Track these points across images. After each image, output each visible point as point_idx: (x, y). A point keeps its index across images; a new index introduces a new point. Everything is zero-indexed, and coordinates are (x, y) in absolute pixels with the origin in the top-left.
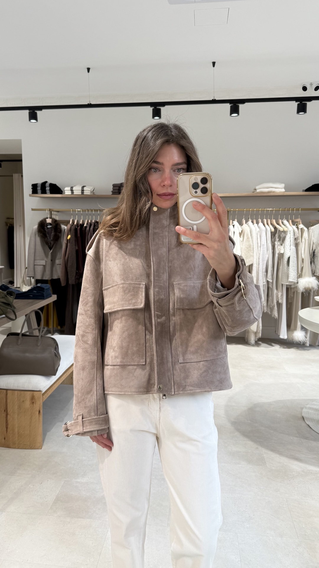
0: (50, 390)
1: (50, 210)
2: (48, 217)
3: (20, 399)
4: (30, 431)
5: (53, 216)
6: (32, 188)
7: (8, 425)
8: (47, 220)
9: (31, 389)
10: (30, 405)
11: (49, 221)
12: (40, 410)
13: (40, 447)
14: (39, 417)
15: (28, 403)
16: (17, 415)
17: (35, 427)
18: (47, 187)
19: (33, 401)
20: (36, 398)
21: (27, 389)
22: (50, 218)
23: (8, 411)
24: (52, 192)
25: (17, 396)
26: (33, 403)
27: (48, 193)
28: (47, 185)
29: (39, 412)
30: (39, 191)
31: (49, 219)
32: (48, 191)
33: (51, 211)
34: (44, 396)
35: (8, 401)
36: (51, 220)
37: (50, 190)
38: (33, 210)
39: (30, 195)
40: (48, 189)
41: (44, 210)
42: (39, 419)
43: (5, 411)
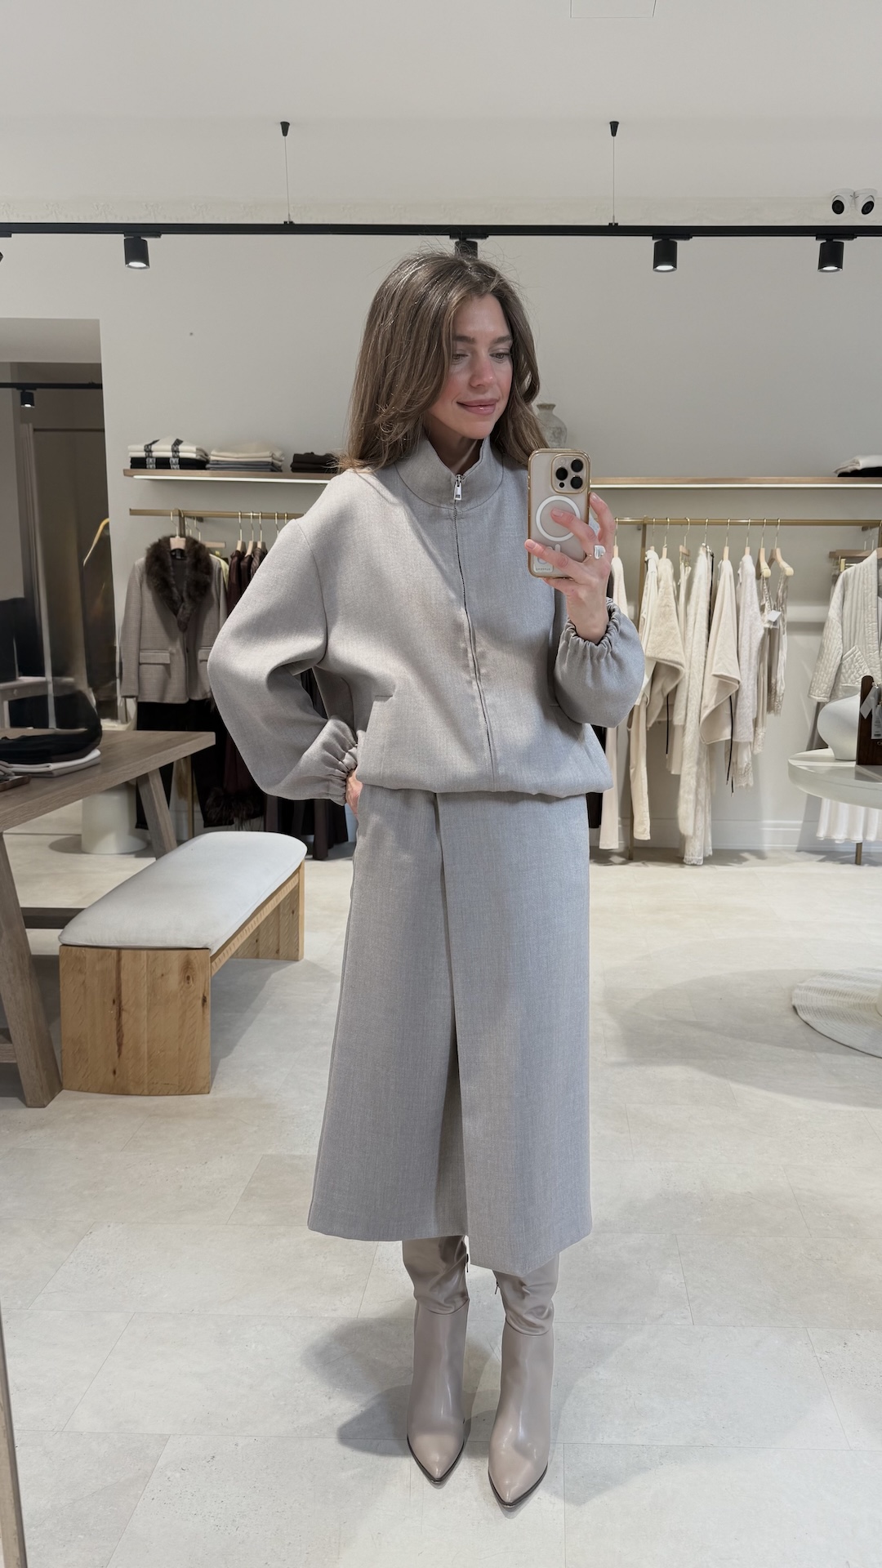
0: (231, 945)
1: (180, 515)
2: (173, 533)
3: (154, 971)
4: (180, 1049)
5: (189, 532)
7: (123, 1036)
8: (172, 540)
9: (184, 945)
10: (180, 983)
11: (177, 543)
12: (205, 995)
13: (204, 1087)
14: (203, 1012)
15: (174, 980)
16: (145, 1012)
17: (194, 1038)
19: (187, 975)
20: (196, 966)
21: (172, 947)
22: (181, 537)
23: (123, 1003)
25: (145, 964)
26: (188, 978)
29: (204, 1000)
31: (178, 537)
33: (182, 517)
34: (213, 964)
35: (123, 976)
36: (184, 539)
38: (133, 512)
39: (126, 473)
41: (164, 514)
42: (204, 1019)
43: (114, 1002)
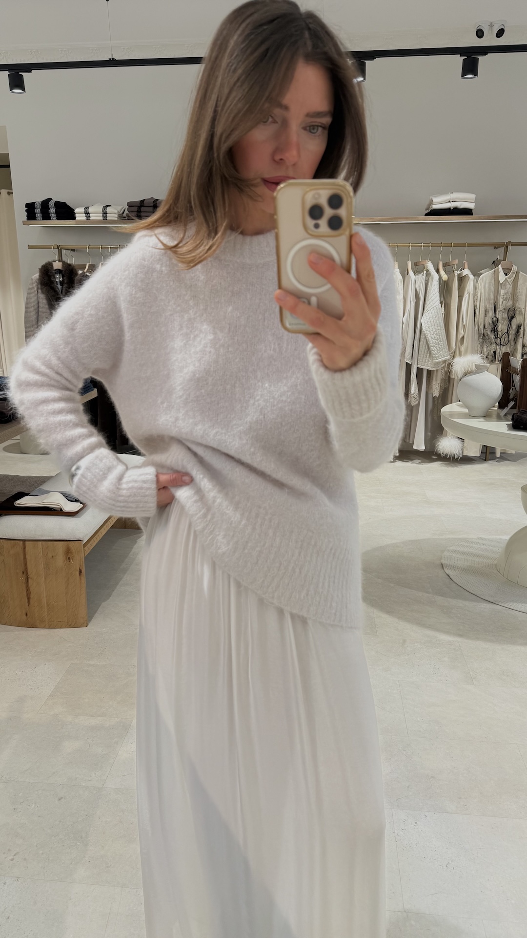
0: (94, 538)
1: (58, 248)
2: (55, 259)
3: (47, 554)
4: (66, 601)
5: (64, 259)
6: (26, 211)
7: (30, 593)
8: (53, 263)
9: (65, 538)
10: (64, 561)
11: (57, 265)
12: (81, 568)
13: (84, 623)
14: (80, 579)
15: (60, 560)
16: (43, 579)
17: (75, 594)
18: (52, 208)
19: (68, 556)
20: (74, 551)
21: (59, 538)
22: (59, 261)
23: (29, 574)
24: (60, 217)
25: (41, 550)
26: (69, 558)
27: (54, 219)
28: (51, 204)
29: (80, 571)
30: (39, 215)
31: (57, 262)
32: (53, 215)
33: (60, 249)
34: (86, 548)
35: (28, 557)
36: (61, 263)
37: (56, 212)
38: (30, 247)
39: (24, 223)
40: (52, 211)
41: (49, 247)
42: (81, 583)
43: (23, 573)
